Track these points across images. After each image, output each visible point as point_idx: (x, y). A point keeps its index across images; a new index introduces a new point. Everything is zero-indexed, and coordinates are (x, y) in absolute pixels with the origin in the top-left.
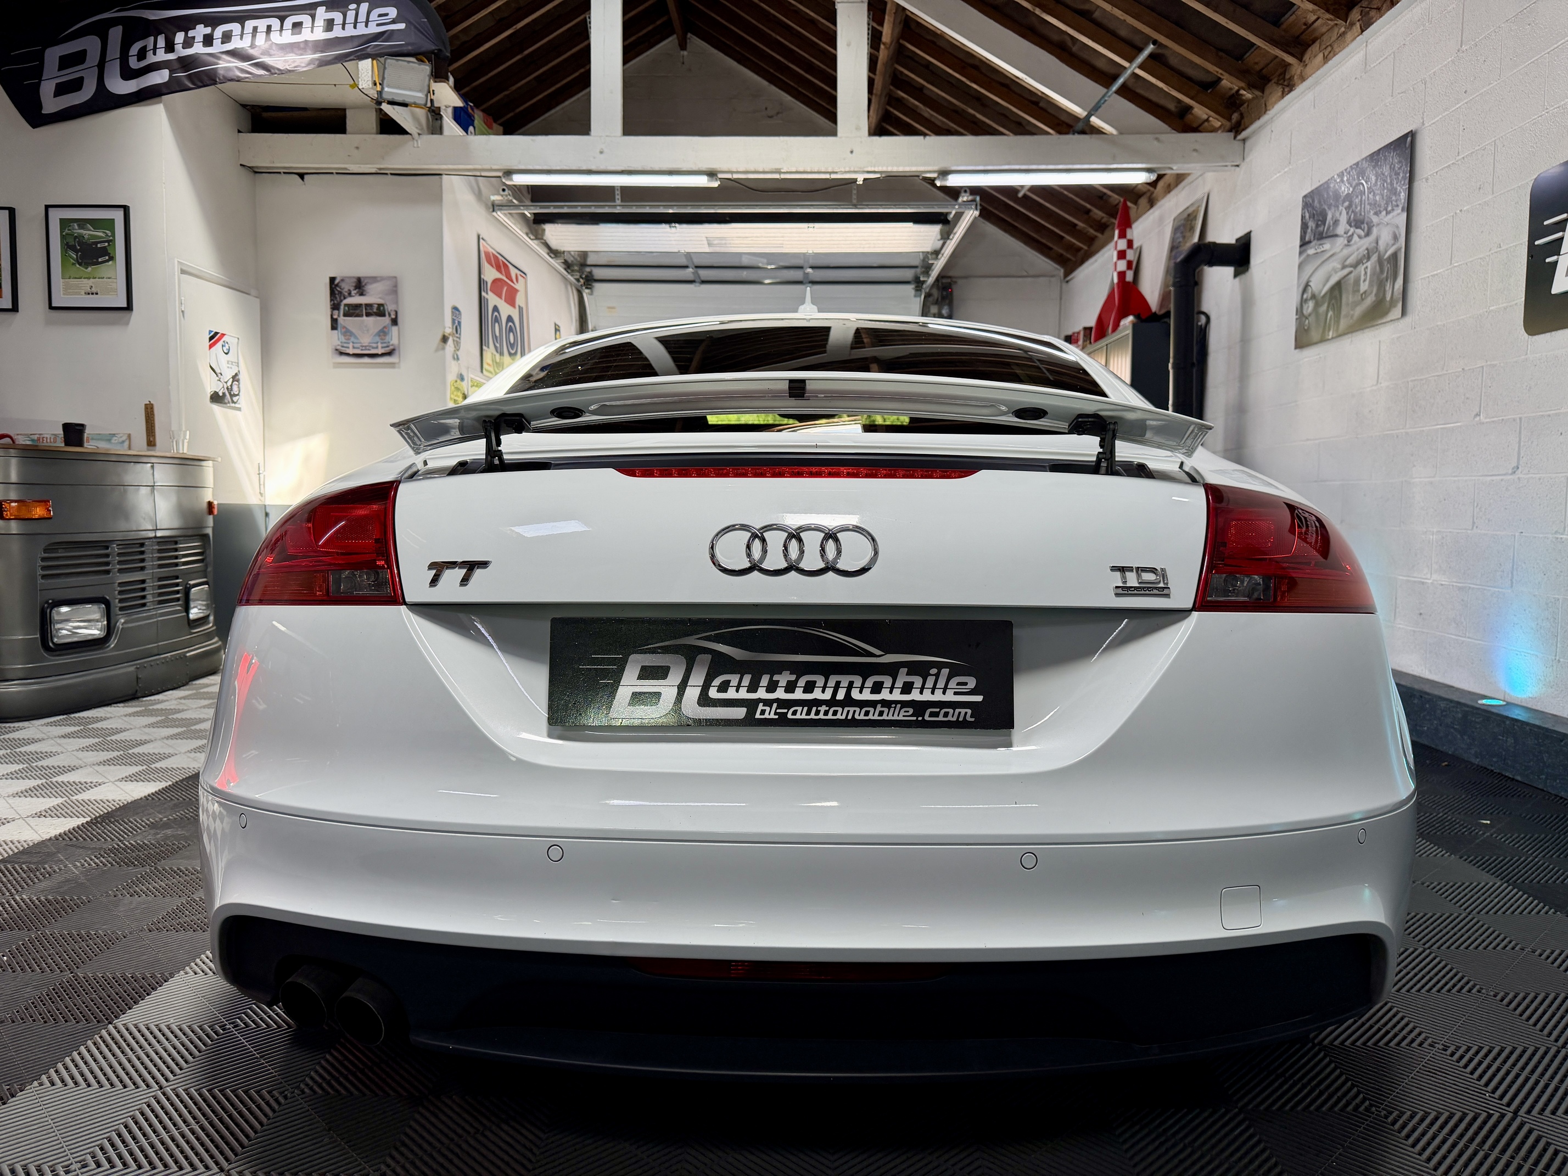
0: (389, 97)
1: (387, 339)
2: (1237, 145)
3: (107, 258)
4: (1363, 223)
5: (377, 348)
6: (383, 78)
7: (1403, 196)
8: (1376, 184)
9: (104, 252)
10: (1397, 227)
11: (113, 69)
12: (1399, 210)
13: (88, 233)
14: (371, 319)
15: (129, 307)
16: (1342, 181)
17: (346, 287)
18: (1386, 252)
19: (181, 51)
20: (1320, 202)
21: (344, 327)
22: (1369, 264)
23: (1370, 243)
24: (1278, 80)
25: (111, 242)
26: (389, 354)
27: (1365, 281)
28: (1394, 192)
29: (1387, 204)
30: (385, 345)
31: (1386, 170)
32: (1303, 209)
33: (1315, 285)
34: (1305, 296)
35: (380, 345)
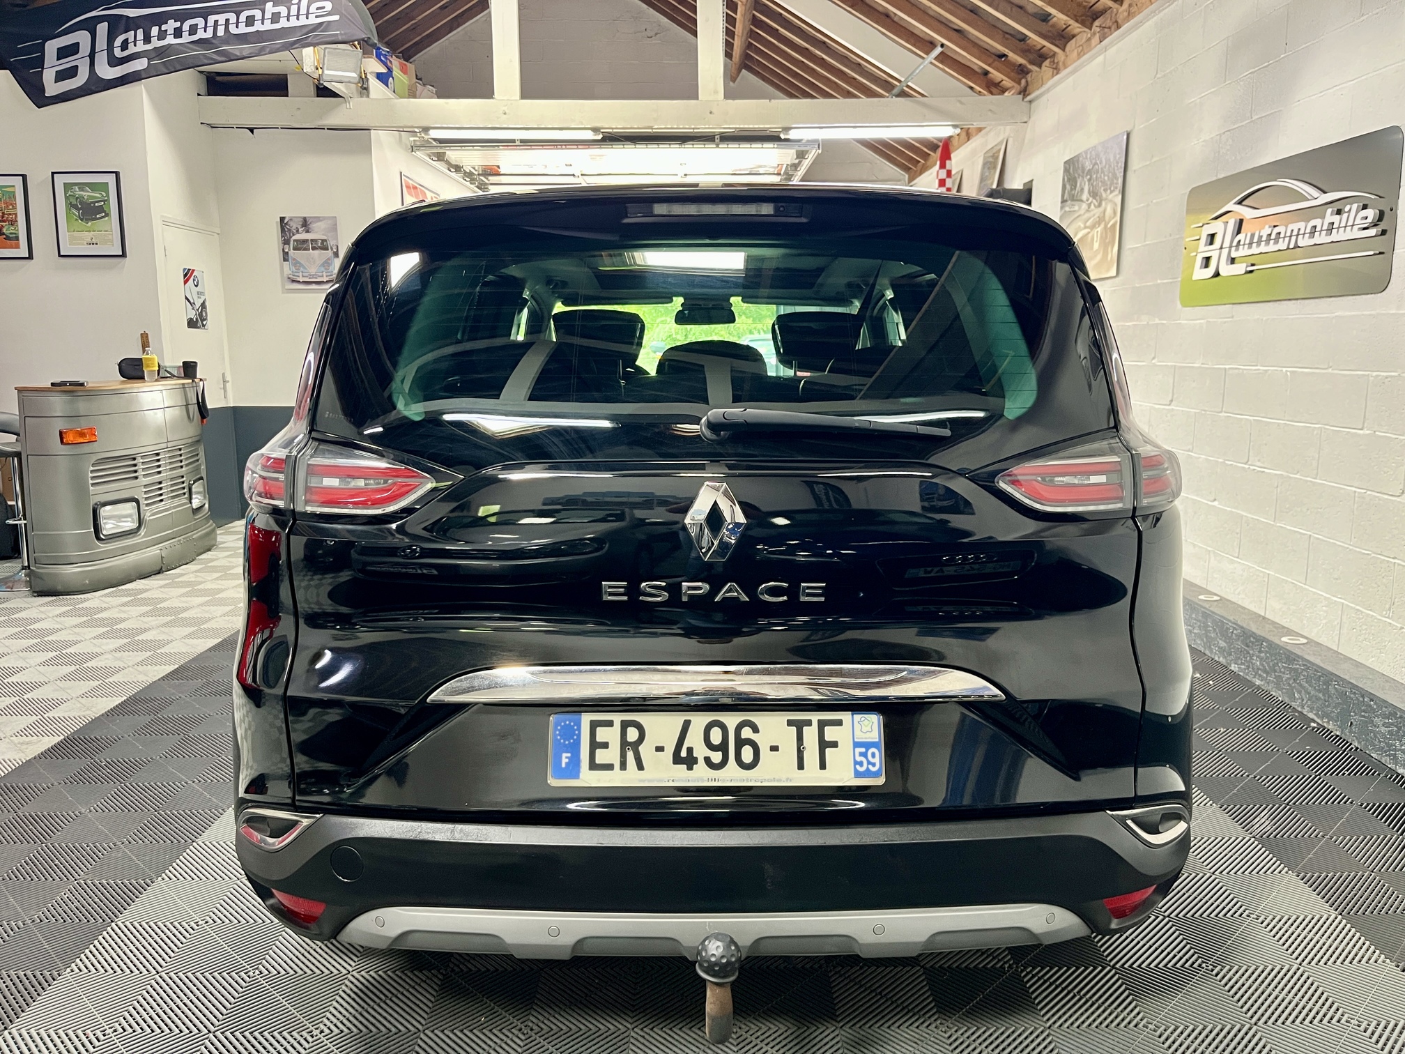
0: (329, 79)
1: (330, 268)
2: (1025, 105)
3: (103, 214)
4: (1097, 195)
5: (323, 276)
6: (323, 64)
7: (1120, 181)
8: (1105, 166)
9: (101, 209)
10: (1116, 205)
11: (101, 58)
12: (1117, 192)
13: (87, 194)
14: (316, 252)
15: (124, 255)
16: (1086, 158)
17: (294, 225)
18: (1109, 223)
19: (156, 43)
20: (1073, 170)
21: (294, 259)
22: (1099, 229)
23: (1101, 212)
25: (106, 201)
27: (1097, 241)
28: (1115, 175)
29: (1111, 184)
30: (328, 273)
31: (1111, 156)
32: (1063, 173)
35: (324, 274)
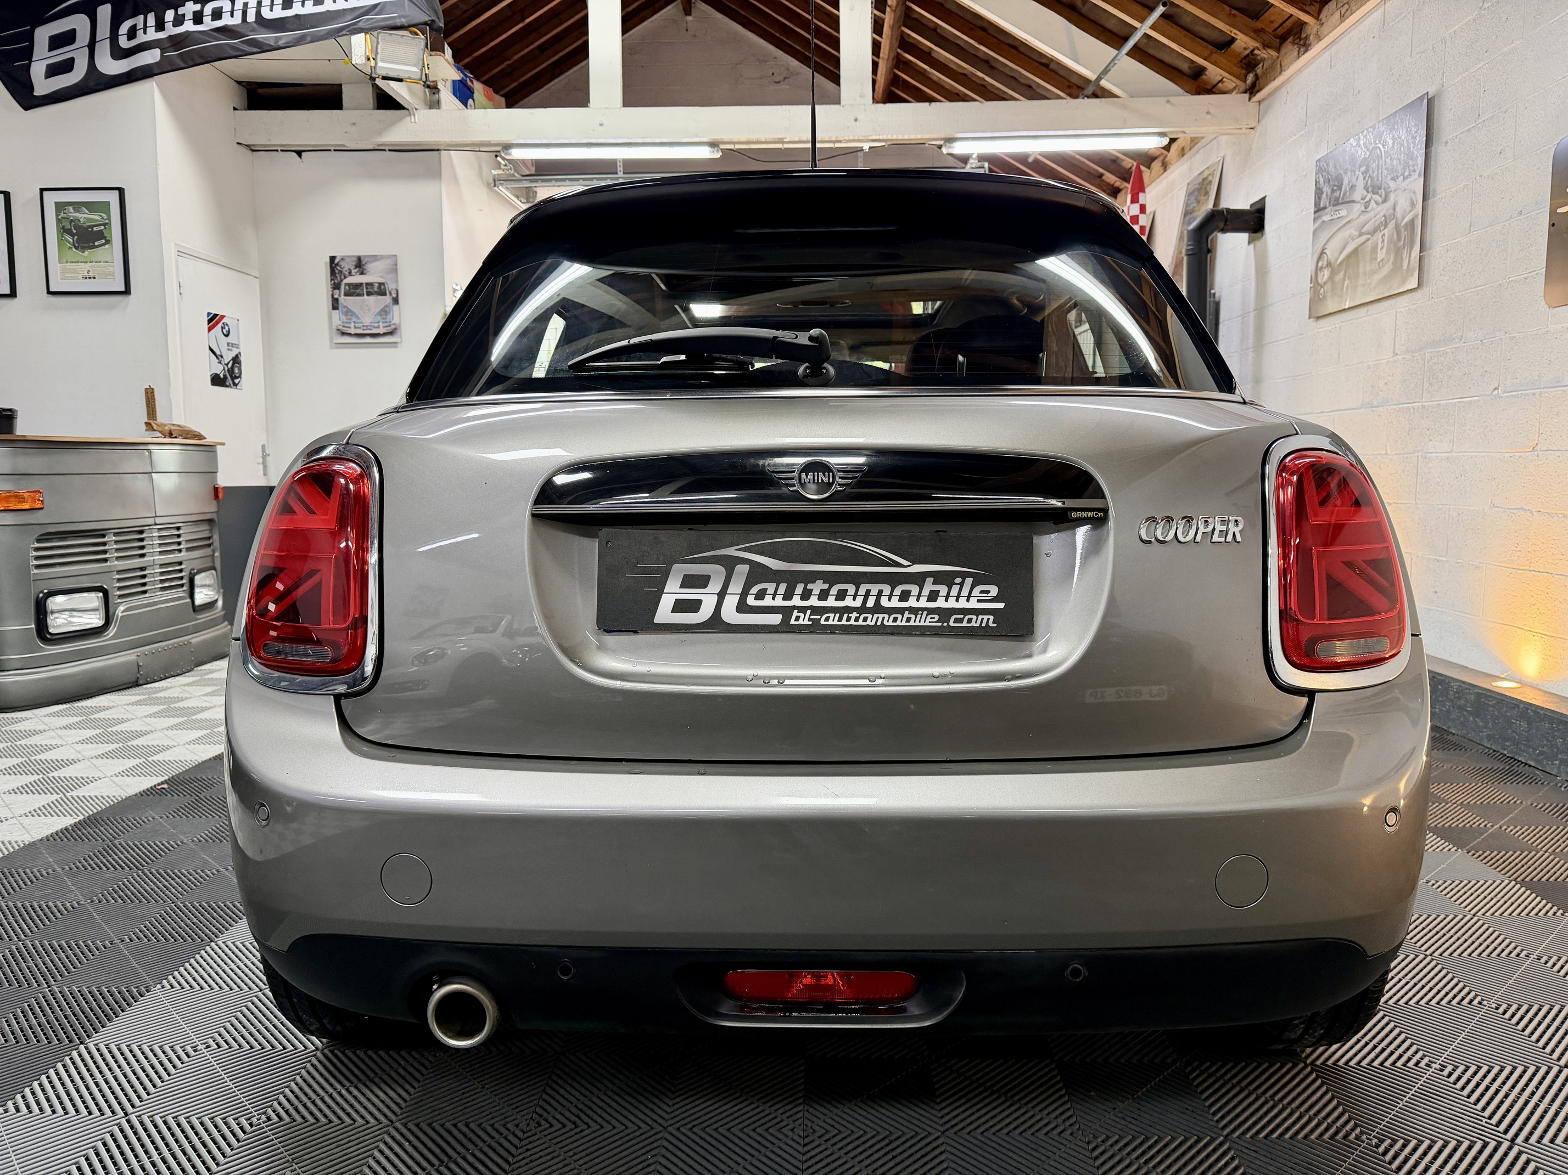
0: (384, 73)
1: (389, 318)
2: (1252, 106)
3: (104, 241)
4: (1380, 188)
5: (378, 327)
6: (377, 54)
7: (1421, 161)
8: (1393, 146)
9: (100, 235)
10: (1414, 193)
11: (103, 49)
13: (84, 217)
14: (372, 298)
15: (127, 291)
16: (1358, 145)
17: (346, 266)
18: (1403, 219)
19: (171, 30)
20: (1335, 167)
21: (346, 307)
22: (1386, 231)
23: (1387, 210)
24: (1294, 40)
25: (107, 225)
26: (391, 333)
27: (1382, 248)
28: (1410, 156)
29: (1404, 168)
30: (386, 324)
31: (1403, 134)
32: (1316, 174)
33: (1331, 252)
34: (1320, 264)
35: (381, 324)
